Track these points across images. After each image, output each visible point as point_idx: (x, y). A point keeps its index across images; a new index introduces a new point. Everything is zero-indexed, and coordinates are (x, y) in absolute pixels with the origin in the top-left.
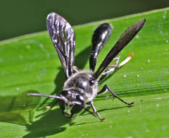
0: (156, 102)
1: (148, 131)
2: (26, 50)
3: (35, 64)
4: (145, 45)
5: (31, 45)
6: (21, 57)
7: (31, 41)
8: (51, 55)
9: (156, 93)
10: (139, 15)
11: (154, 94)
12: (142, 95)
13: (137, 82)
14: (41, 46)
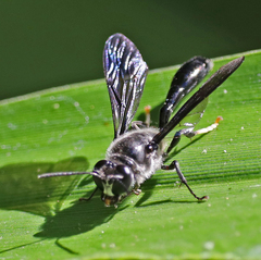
0: (252, 191)
1: (238, 234)
2: (53, 110)
3: (65, 132)
4: (237, 103)
5: (61, 103)
6: (45, 122)
7: (61, 98)
8: (90, 119)
9: (252, 178)
10: (228, 57)
11: (249, 178)
12: (230, 180)
13: (223, 160)
14: (77, 104)
